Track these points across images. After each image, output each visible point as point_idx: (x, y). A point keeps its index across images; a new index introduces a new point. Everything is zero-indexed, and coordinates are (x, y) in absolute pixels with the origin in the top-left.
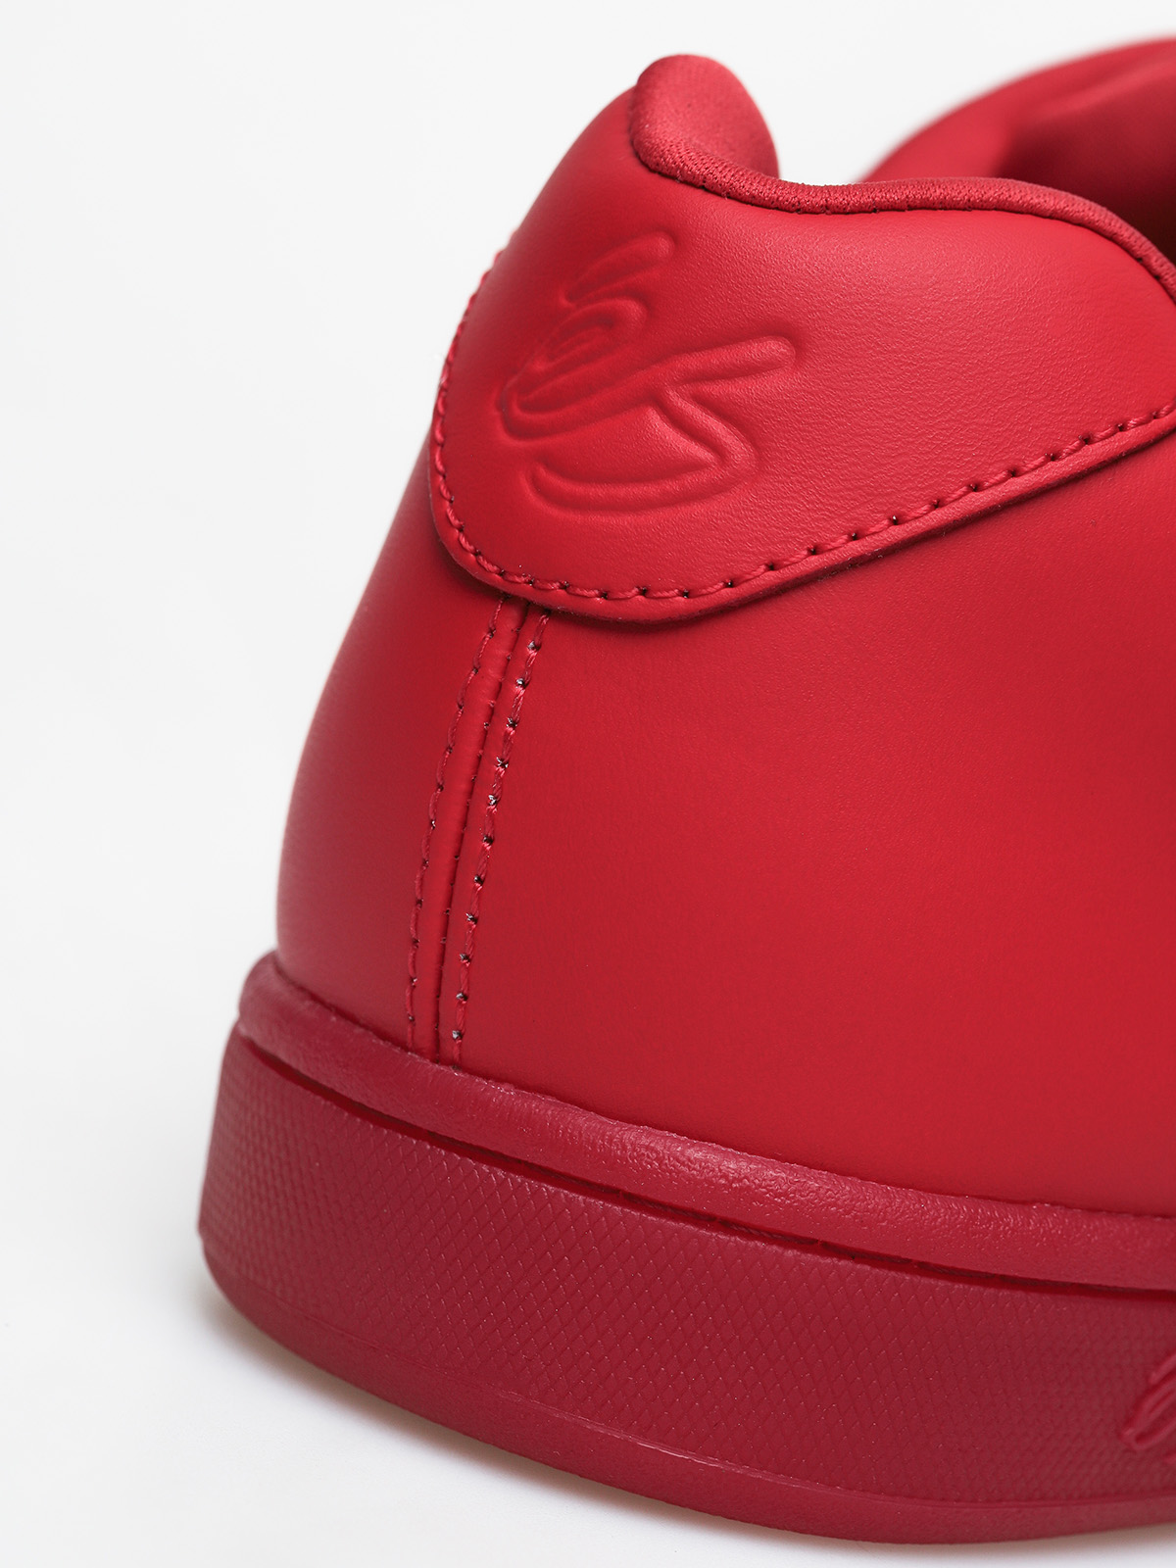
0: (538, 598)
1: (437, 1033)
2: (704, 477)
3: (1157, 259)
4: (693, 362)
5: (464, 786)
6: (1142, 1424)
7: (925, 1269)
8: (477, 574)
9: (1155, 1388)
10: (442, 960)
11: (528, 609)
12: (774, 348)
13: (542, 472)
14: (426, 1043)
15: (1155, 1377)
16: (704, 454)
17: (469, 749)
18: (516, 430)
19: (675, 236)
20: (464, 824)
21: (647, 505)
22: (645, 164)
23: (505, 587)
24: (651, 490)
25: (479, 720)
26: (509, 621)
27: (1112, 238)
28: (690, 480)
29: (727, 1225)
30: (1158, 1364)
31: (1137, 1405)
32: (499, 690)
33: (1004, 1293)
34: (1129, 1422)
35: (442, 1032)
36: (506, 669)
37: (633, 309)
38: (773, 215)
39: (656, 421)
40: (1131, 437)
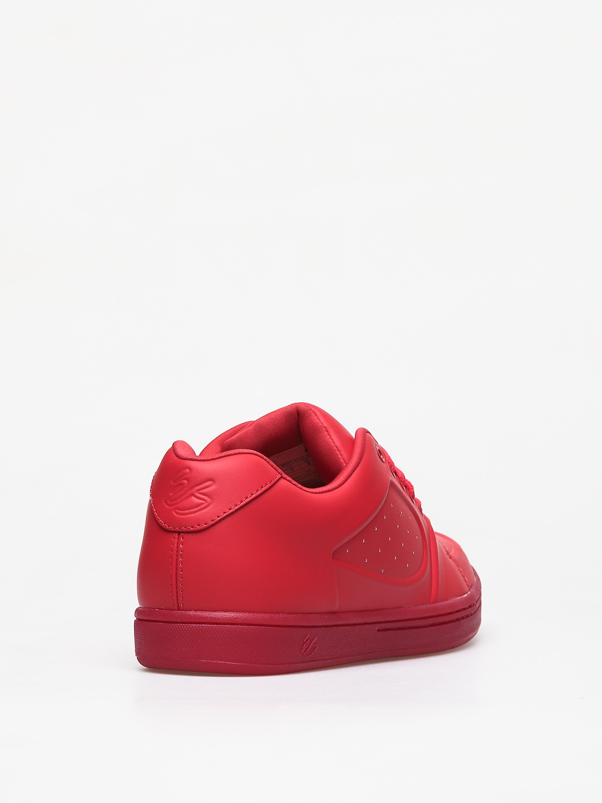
0: (181, 531)
1: (178, 606)
2: (204, 505)
3: (265, 457)
4: (198, 488)
5: (175, 564)
6: (304, 649)
7: (266, 626)
8: (170, 530)
9: (305, 643)
10: (177, 593)
11: (179, 533)
12: (210, 483)
13: (177, 511)
14: (177, 608)
15: (305, 641)
16: (204, 502)
17: (175, 558)
18: (169, 505)
19: (190, 468)
20: (176, 570)
21: (197, 511)
22: (178, 457)
23: (175, 530)
24: (196, 509)
25: (175, 552)
26: (176, 535)
27: (257, 455)
28: (202, 506)
29: (234, 624)
30: (304, 639)
31: (303, 646)
32: (178, 547)
33: (279, 628)
34: (302, 649)
35: (179, 605)
36: (178, 543)
37: (185, 481)
38: (204, 462)
39: (193, 498)
40: (269, 485)
